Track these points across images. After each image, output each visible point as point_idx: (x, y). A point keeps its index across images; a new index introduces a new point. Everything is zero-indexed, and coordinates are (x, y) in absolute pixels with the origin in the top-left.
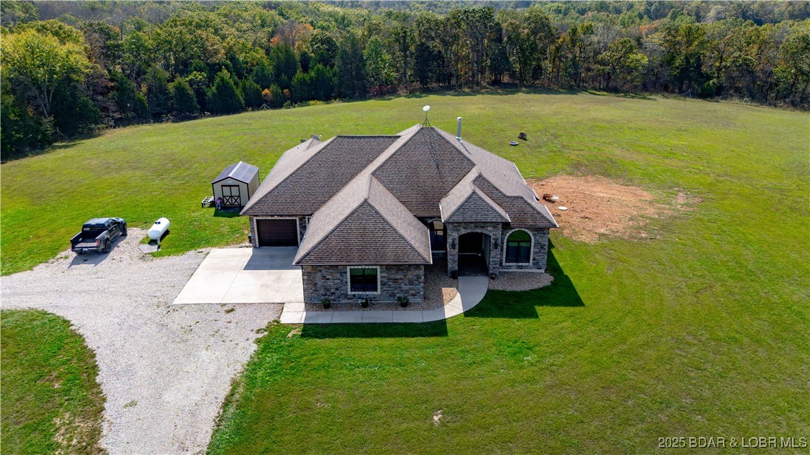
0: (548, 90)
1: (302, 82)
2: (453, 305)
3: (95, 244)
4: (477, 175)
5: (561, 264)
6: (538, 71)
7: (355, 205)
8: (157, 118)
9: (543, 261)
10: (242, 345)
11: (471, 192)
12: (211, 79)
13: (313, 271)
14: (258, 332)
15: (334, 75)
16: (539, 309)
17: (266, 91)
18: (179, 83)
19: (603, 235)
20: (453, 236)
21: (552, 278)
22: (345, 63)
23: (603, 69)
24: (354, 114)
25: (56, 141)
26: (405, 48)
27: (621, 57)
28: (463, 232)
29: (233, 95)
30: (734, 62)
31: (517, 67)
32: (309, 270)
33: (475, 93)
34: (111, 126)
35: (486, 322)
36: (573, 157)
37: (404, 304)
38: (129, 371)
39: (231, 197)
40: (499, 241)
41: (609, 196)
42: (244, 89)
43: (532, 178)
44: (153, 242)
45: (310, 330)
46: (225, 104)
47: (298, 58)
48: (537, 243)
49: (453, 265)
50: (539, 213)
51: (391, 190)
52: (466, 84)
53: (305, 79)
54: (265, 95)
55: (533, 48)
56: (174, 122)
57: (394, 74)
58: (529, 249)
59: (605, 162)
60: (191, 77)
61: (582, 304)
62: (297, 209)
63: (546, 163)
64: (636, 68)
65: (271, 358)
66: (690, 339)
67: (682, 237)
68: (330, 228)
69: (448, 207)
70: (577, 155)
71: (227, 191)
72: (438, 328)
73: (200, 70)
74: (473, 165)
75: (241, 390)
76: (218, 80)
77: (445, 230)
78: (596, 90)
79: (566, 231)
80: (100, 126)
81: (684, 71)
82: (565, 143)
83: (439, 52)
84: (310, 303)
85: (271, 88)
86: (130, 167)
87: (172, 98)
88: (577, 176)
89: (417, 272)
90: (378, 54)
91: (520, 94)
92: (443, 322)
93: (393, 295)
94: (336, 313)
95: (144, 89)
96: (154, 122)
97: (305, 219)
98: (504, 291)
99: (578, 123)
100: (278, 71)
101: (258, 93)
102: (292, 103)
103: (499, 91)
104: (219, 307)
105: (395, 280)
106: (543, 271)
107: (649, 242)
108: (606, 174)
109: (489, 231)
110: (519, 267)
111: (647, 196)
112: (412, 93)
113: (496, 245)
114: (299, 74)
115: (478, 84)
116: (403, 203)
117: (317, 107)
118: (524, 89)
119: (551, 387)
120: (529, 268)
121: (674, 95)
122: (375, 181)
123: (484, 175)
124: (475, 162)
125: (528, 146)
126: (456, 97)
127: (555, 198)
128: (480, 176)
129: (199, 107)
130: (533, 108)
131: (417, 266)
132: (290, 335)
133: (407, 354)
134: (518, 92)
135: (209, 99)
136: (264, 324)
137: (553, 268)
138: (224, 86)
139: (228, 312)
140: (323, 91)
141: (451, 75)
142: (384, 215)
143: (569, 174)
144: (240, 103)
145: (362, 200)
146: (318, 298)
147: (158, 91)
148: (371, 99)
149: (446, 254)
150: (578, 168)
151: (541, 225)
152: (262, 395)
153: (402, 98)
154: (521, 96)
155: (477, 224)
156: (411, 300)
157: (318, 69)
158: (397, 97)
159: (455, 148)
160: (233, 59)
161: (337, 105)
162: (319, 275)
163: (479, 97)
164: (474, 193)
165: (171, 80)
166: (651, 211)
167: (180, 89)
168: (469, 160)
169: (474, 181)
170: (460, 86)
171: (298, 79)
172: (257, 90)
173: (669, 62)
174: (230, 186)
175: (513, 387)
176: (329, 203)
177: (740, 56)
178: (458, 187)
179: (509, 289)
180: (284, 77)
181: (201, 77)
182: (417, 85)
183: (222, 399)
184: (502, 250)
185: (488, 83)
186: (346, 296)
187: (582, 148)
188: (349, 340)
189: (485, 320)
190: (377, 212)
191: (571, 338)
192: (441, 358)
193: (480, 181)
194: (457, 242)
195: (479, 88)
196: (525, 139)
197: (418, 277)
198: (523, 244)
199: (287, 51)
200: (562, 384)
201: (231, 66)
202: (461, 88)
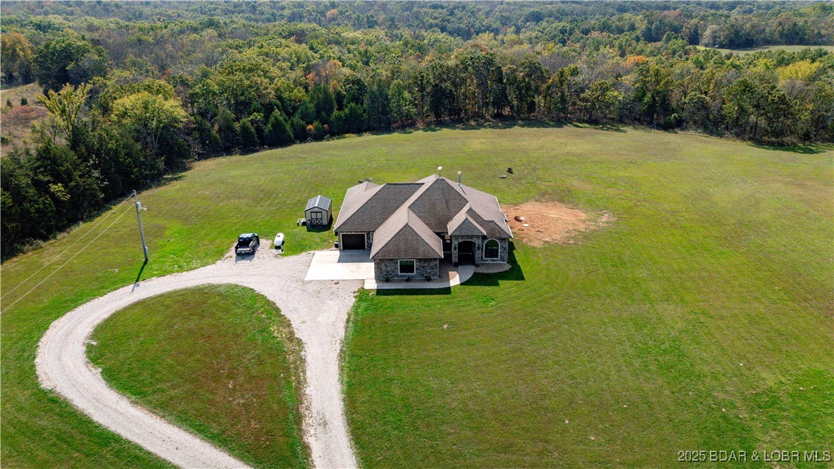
0: (540, 123)
1: (339, 118)
2: (455, 280)
3: (248, 249)
4: (468, 208)
5: (517, 259)
6: (532, 107)
7: (401, 227)
8: (228, 151)
9: (506, 256)
10: (347, 298)
11: (465, 218)
12: (267, 117)
13: (380, 262)
14: (354, 293)
15: (364, 111)
16: (500, 282)
17: (310, 127)
18: (244, 123)
19: (547, 242)
20: (455, 243)
21: (510, 266)
22: (373, 102)
23: (585, 105)
24: (384, 148)
25: (165, 174)
26: (422, 89)
27: (599, 96)
28: (460, 241)
29: (284, 131)
30: (691, 100)
31: (515, 102)
32: (378, 261)
33: (479, 126)
34: (196, 160)
35: (471, 288)
36: (542, 187)
37: (428, 280)
38: (295, 309)
39: (317, 219)
40: (480, 246)
41: (558, 216)
42: (292, 124)
43: (511, 204)
44: (278, 248)
45: (380, 292)
46: (278, 139)
47: (333, 97)
48: (502, 247)
49: (455, 259)
50: (502, 230)
51: (420, 217)
52: (473, 117)
53: (341, 116)
54: (310, 130)
55: (528, 88)
56: (241, 154)
57: (414, 110)
58: (497, 250)
59: (564, 191)
60: (252, 117)
61: (524, 279)
62: (366, 228)
63: (523, 192)
64: (613, 104)
65: (363, 305)
66: (575, 295)
67: (594, 243)
68: (389, 239)
69: (452, 227)
70: (546, 186)
71: (314, 216)
72: (447, 291)
73: (258, 111)
74: (467, 202)
75: (352, 316)
76: (272, 119)
77: (451, 240)
78: (580, 122)
79: (525, 240)
80: (189, 160)
81: (652, 106)
82: (539, 176)
83: (451, 91)
84: (378, 279)
85: (314, 124)
86: (235, 196)
87: (237, 135)
88: (542, 202)
89: (435, 263)
90: (400, 93)
91: (516, 127)
92: (449, 288)
93: (422, 275)
94: (393, 284)
95: (216, 127)
96: (227, 155)
97: (370, 234)
98: (483, 273)
99: (555, 156)
100: (319, 108)
101: (304, 128)
102: (331, 136)
103: (500, 124)
104: (331, 282)
105: (424, 267)
106: (506, 262)
107: (573, 246)
108: (561, 201)
109: (474, 240)
110: (492, 260)
111: (583, 216)
112: (428, 127)
113: (479, 248)
114: (336, 112)
115: (483, 117)
116: (427, 224)
117: (351, 139)
118: (520, 122)
119: (500, 315)
120: (498, 261)
121: (643, 127)
122: (411, 212)
123: (473, 208)
124: (468, 200)
125: (513, 179)
126: (463, 131)
127: (522, 218)
128: (471, 209)
129: (259, 141)
130: (523, 143)
131: (435, 259)
132: (371, 294)
133: (430, 302)
134: (515, 125)
135: (267, 135)
136: (356, 289)
137: (512, 260)
138: (277, 124)
139: (336, 284)
140: (355, 126)
141: (461, 110)
142: (417, 232)
143: (537, 201)
144: (290, 136)
145: (405, 223)
146: (382, 276)
147: (227, 129)
148: (395, 132)
149: (451, 254)
150: (545, 196)
151: (503, 237)
152: (363, 319)
153: (420, 131)
154: (516, 129)
155: (468, 237)
156: (432, 278)
157: (351, 107)
158: (416, 130)
159: (457, 191)
160: (280, 98)
161: (368, 137)
162: (383, 264)
163: (483, 130)
164: (466, 219)
165: (237, 120)
166: (582, 227)
167: (244, 128)
168: (464, 199)
169: (467, 212)
170: (468, 120)
171: (335, 116)
172: (303, 126)
173: (639, 99)
174: (316, 212)
175: (481, 315)
176: (384, 225)
177: (695, 95)
178: (458, 215)
179: (486, 272)
180: (324, 114)
181: (259, 117)
182: (432, 118)
183: (345, 319)
184: (482, 250)
185: (491, 116)
186: (398, 275)
187: (551, 179)
188: (401, 296)
189: (471, 287)
190: (413, 230)
191: (514, 295)
192: (448, 304)
193: (471, 212)
194: (457, 246)
195: (483, 121)
196: (511, 173)
197: (436, 265)
198: (494, 248)
199: (325, 92)
200: (506, 314)
201: (280, 104)
202: (468, 121)
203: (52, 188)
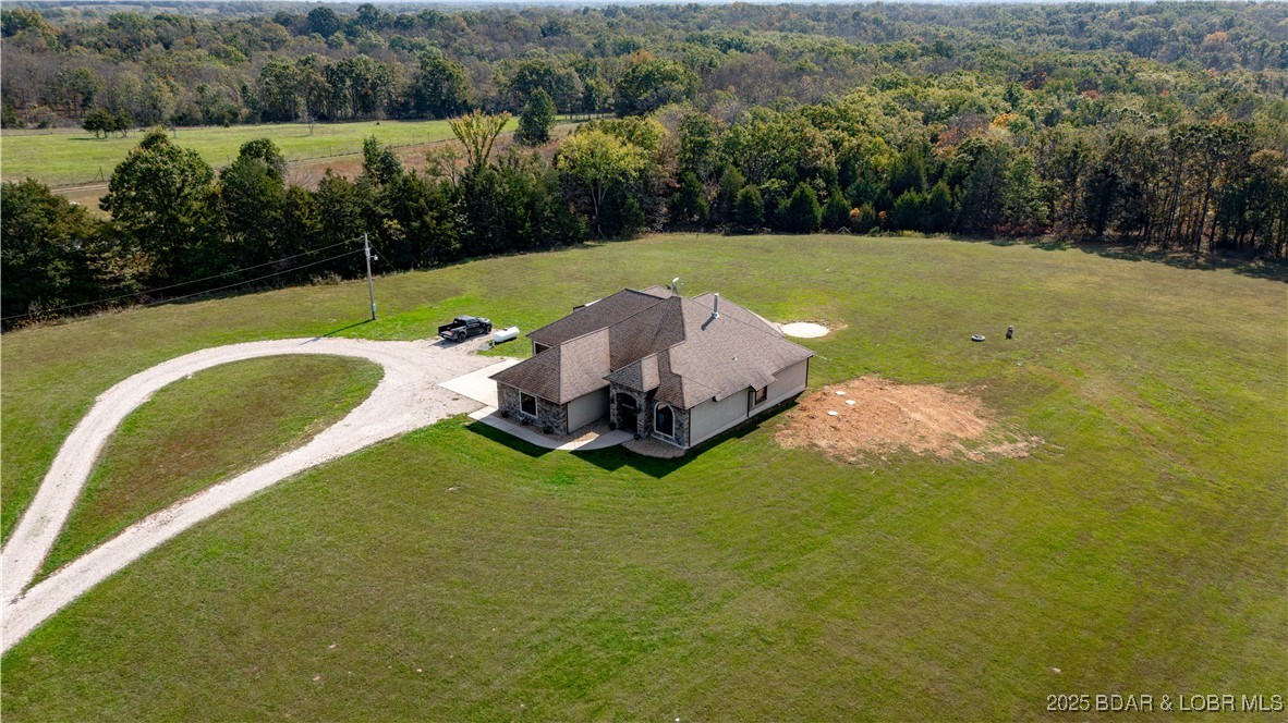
1: (908, 204)
2: (576, 444)
3: (450, 334)
5: (712, 450)
12: (789, 189)
13: (501, 387)
14: (448, 415)
15: (958, 198)
17: (856, 211)
18: (750, 191)
20: (613, 392)
28: (619, 391)
29: (811, 213)
38: (369, 410)
44: (492, 343)
45: (476, 425)
46: (796, 221)
48: (677, 420)
49: (612, 417)
50: (681, 393)
51: (611, 343)
53: (913, 201)
54: (853, 215)
56: (727, 234)
58: (672, 424)
60: (767, 185)
61: (661, 476)
72: (541, 453)
73: (783, 177)
74: (683, 339)
76: (797, 191)
80: (644, 229)
85: (864, 208)
87: (735, 207)
90: (1024, 177)
92: (550, 450)
93: (545, 422)
95: (713, 192)
101: (844, 211)
102: (881, 229)
105: (546, 411)
106: (684, 448)
109: (635, 396)
110: (666, 438)
116: (611, 356)
128: (667, 350)
132: (462, 423)
135: (780, 213)
136: (457, 413)
137: (700, 449)
138: (802, 201)
139: (454, 399)
144: (815, 222)
150: (980, 386)
151: (676, 403)
156: (556, 431)
159: (682, 320)
162: (505, 391)
164: (640, 361)
165: (743, 187)
167: (748, 198)
168: (684, 334)
171: (904, 200)
172: (845, 208)
181: (778, 186)
184: (652, 416)
186: (517, 412)
190: (560, 356)
193: (663, 354)
198: (667, 418)
199: (910, 161)
203: (387, 223)
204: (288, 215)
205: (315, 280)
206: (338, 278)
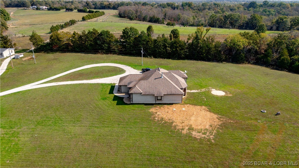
16: (116, 101)
21: (129, 103)
98: (123, 99)
135: (294, 66)
181: (296, 58)
203: (168, 48)
204: (147, 43)
205: (148, 57)
206: (153, 57)
